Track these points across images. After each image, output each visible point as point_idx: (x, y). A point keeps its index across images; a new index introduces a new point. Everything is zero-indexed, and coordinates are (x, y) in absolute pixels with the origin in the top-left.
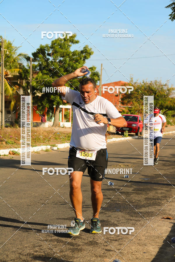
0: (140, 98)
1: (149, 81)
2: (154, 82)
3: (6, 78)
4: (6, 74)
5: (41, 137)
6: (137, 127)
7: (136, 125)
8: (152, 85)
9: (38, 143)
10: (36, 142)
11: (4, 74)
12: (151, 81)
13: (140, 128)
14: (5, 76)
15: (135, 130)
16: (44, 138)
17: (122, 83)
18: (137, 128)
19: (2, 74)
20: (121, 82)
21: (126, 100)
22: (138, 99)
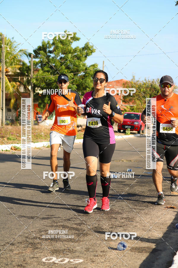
0: (142, 97)
1: (151, 80)
2: (157, 81)
3: (6, 75)
4: (6, 71)
5: (43, 133)
6: (139, 125)
7: (138, 123)
8: (155, 83)
9: (39, 140)
10: (37, 138)
11: (4, 71)
12: (153, 80)
13: (142, 126)
14: (5, 73)
15: (137, 128)
16: (45, 135)
17: (123, 82)
18: (139, 127)
19: (3, 70)
20: (123, 80)
21: (127, 98)
22: (140, 97)
